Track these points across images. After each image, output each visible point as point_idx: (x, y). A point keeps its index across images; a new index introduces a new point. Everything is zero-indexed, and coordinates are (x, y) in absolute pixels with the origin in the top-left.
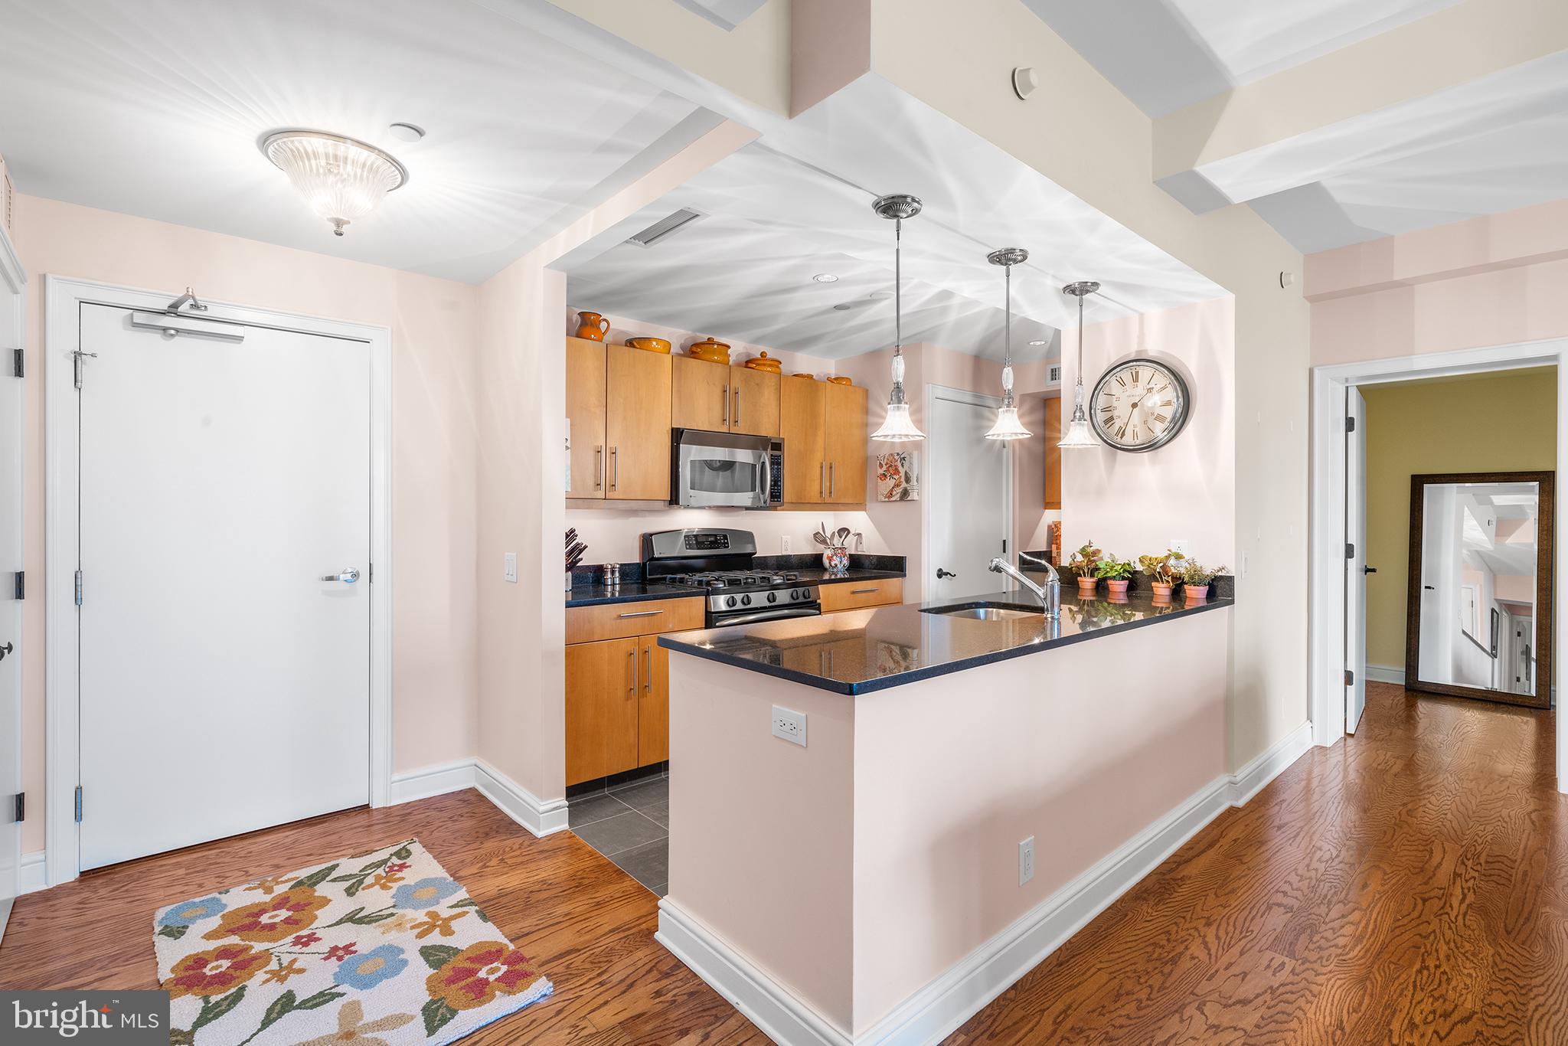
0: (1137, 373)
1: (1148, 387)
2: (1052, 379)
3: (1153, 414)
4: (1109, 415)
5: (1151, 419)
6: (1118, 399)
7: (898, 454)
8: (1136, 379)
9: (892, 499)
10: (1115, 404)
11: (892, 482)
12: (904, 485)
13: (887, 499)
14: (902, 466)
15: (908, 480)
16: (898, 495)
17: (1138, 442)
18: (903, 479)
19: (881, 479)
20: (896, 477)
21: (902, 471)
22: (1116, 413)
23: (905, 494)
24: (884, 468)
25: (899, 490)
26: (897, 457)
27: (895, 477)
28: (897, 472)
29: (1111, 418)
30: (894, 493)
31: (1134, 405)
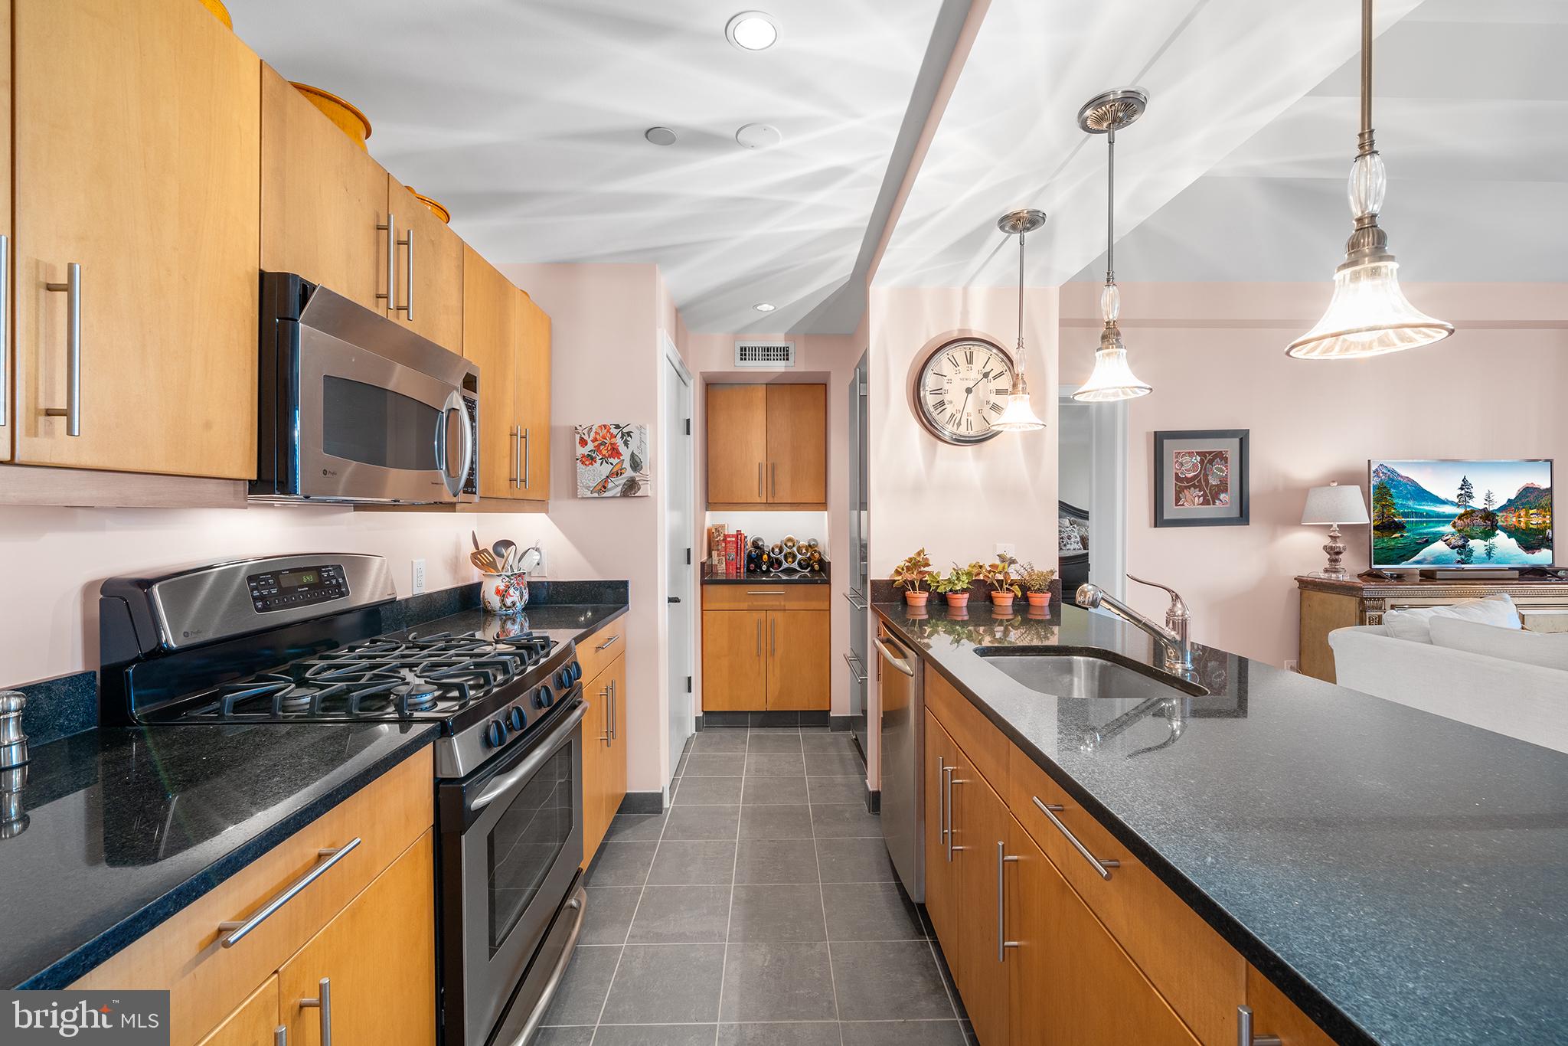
0: (972, 354)
1: (985, 371)
2: (742, 359)
3: (988, 403)
4: (939, 398)
5: (986, 408)
6: (950, 381)
7: (617, 427)
8: (970, 361)
9: (605, 495)
10: (946, 386)
11: (606, 469)
12: (629, 473)
13: (596, 495)
14: (626, 444)
15: (636, 465)
16: (619, 489)
17: (972, 433)
18: (627, 464)
19: (583, 463)
20: (615, 461)
21: (626, 454)
22: (947, 398)
23: (631, 488)
24: (591, 446)
25: (621, 481)
26: (615, 431)
27: (611, 460)
28: (615, 452)
29: (942, 403)
30: (610, 485)
31: (969, 391)
